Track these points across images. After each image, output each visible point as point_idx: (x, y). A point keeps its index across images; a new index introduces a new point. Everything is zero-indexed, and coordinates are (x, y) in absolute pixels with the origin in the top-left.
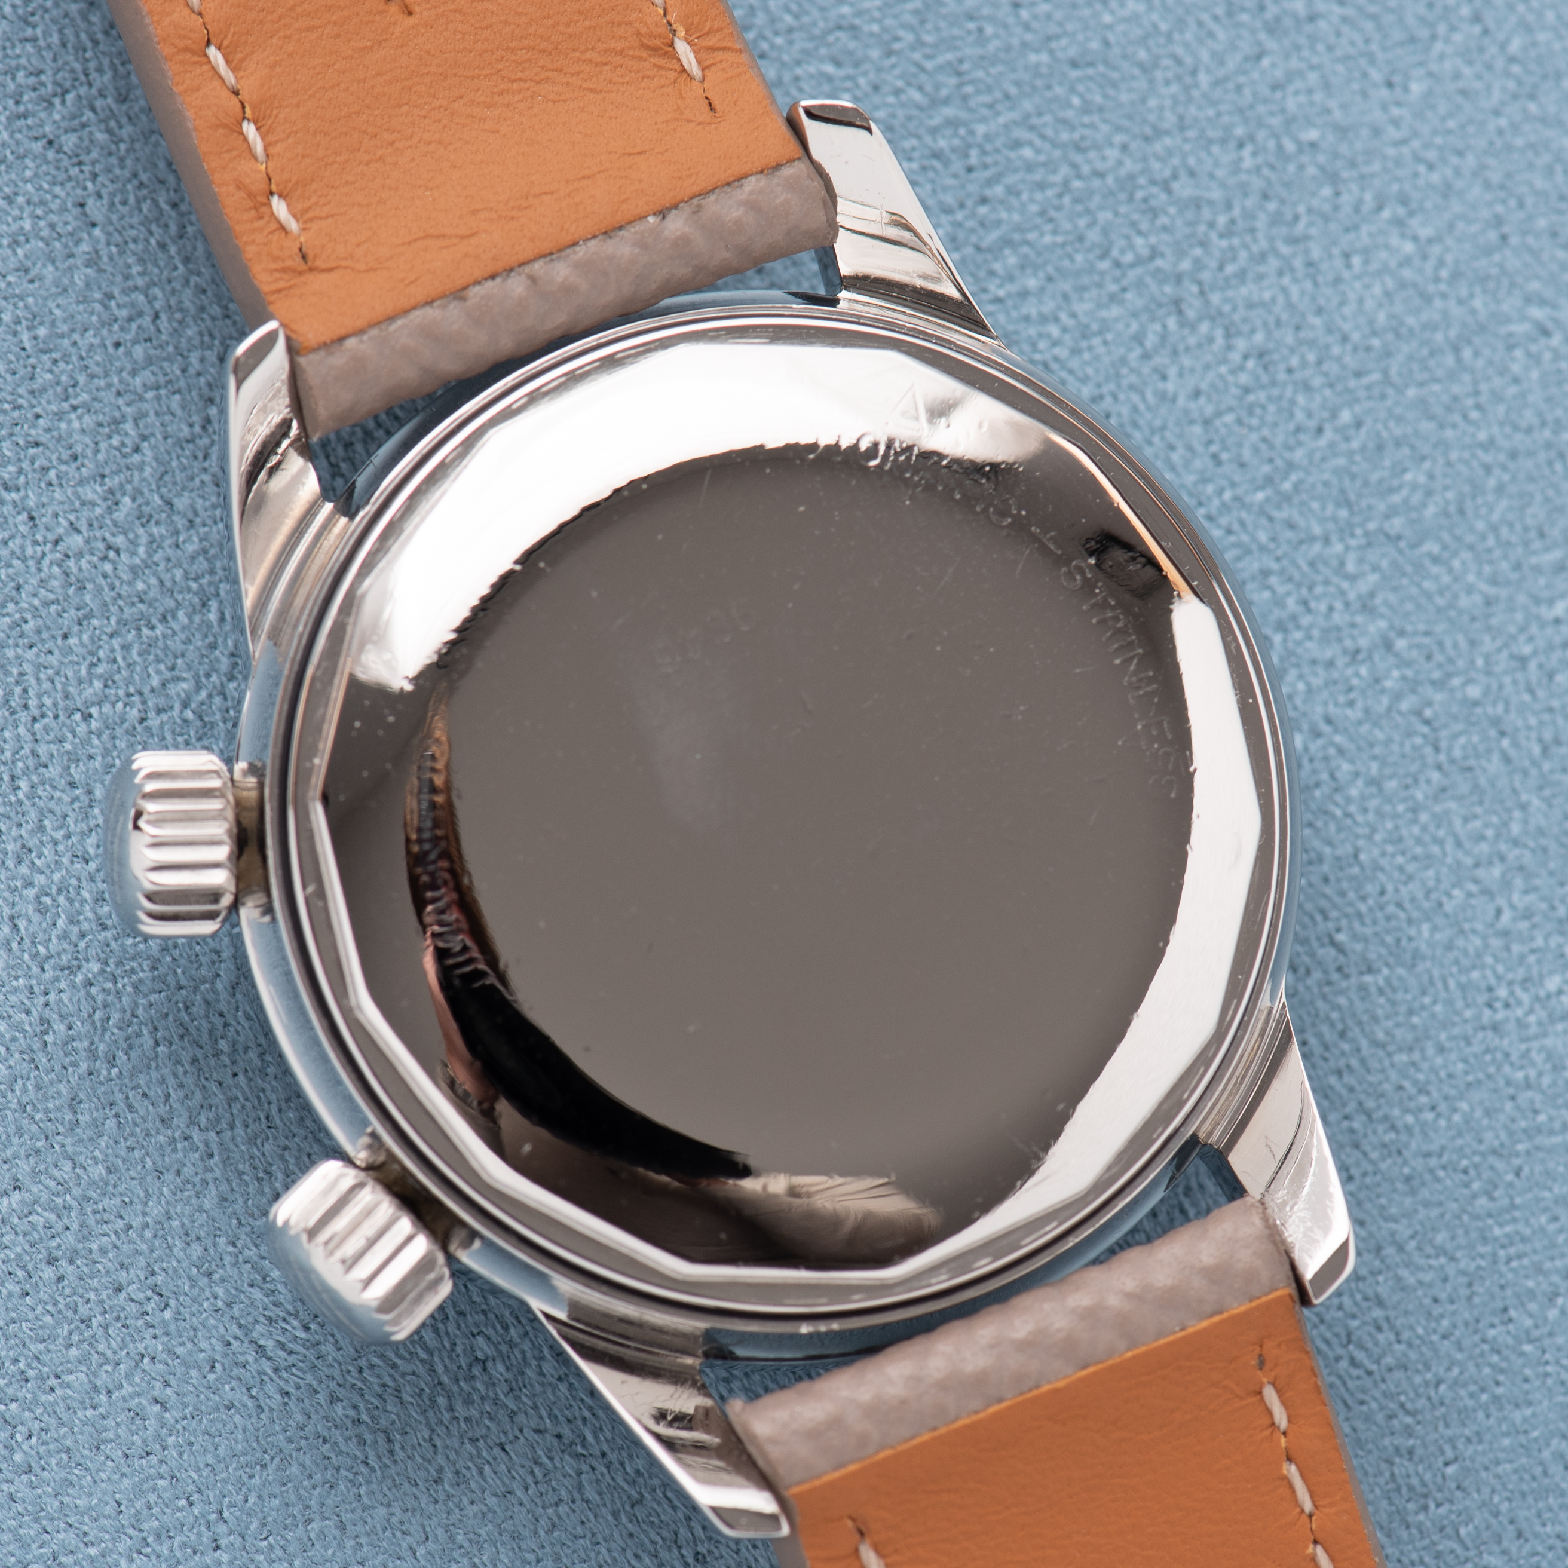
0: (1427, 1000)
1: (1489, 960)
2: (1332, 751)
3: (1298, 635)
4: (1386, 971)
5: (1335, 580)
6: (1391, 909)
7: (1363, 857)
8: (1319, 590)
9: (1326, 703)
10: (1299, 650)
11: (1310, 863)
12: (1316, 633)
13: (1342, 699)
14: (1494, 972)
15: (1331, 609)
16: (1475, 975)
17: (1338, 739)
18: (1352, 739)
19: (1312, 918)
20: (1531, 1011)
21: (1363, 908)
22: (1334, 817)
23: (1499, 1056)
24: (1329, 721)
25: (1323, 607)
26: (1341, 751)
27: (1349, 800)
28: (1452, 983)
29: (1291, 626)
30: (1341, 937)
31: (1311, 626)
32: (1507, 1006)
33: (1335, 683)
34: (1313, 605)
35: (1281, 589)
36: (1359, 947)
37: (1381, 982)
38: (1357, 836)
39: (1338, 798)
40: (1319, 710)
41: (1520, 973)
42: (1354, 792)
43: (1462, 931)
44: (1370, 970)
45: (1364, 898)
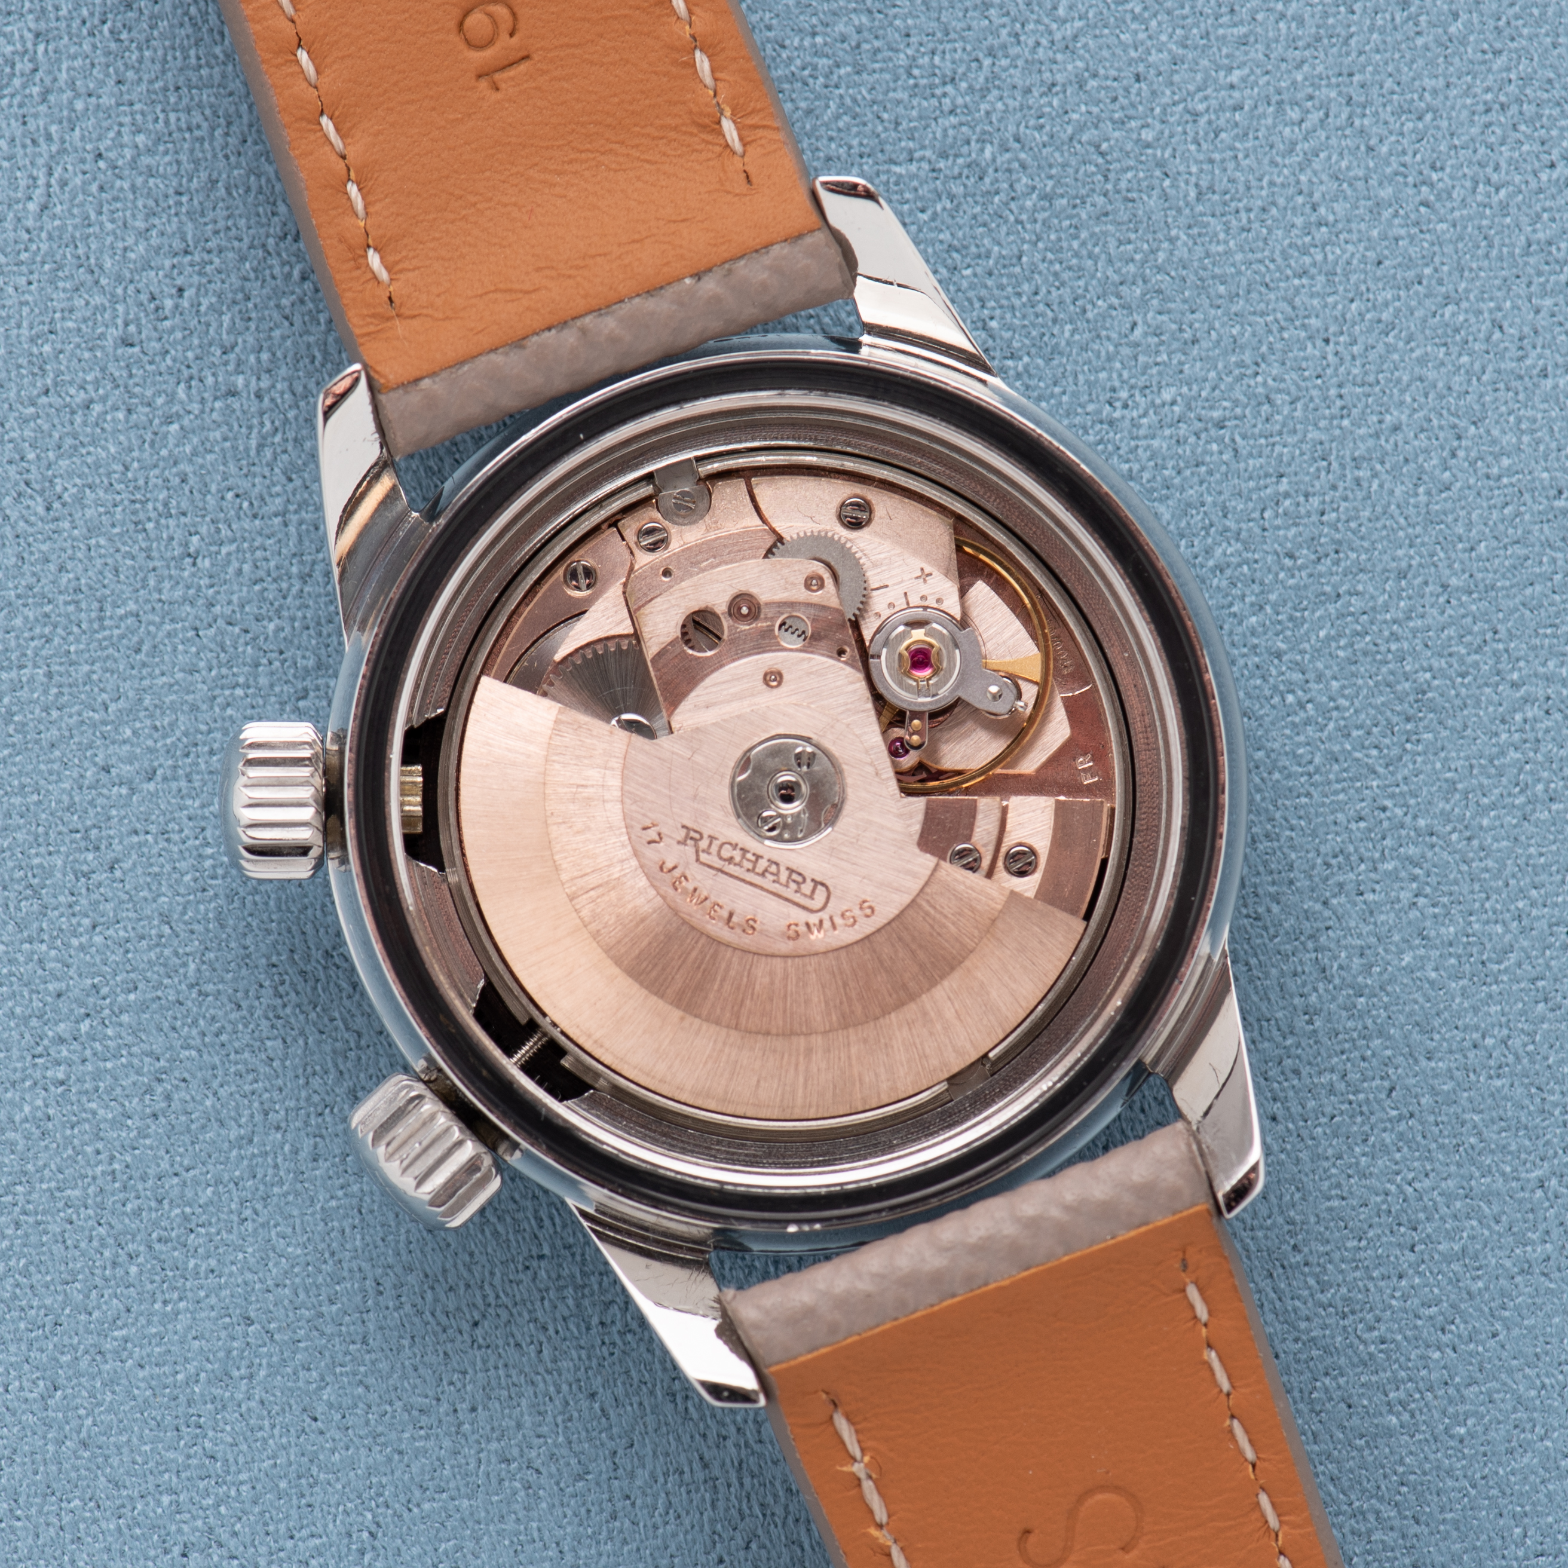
0: (1057, 390)
1: (1118, 365)
2: (1016, 165)
3: (1004, 62)
4: (1026, 359)
5: (1046, 20)
6: (1041, 307)
7: (1024, 259)
8: (1031, 26)
9: (1018, 125)
10: (1004, 75)
11: (979, 256)
12: (1020, 63)
13: (1032, 122)
14: (1120, 375)
15: (1038, 44)
16: (1103, 375)
17: (1023, 156)
18: (1035, 158)
19: (971, 304)
20: (1145, 415)
21: (1017, 302)
22: (1006, 222)
23: (1110, 447)
24: (1017, 140)
25: (1031, 42)
26: (1024, 166)
27: (1022, 208)
28: (1081, 378)
29: (1000, 54)
30: (994, 324)
31: (1018, 56)
32: (1125, 406)
33: (1030, 108)
34: (1022, 38)
35: (997, 21)
36: (1007, 335)
37: (1020, 368)
38: (1023, 241)
39: (1013, 205)
40: (1012, 128)
41: (1142, 381)
42: (1029, 204)
43: (1099, 336)
44: (1012, 357)
45: (1019, 295)
